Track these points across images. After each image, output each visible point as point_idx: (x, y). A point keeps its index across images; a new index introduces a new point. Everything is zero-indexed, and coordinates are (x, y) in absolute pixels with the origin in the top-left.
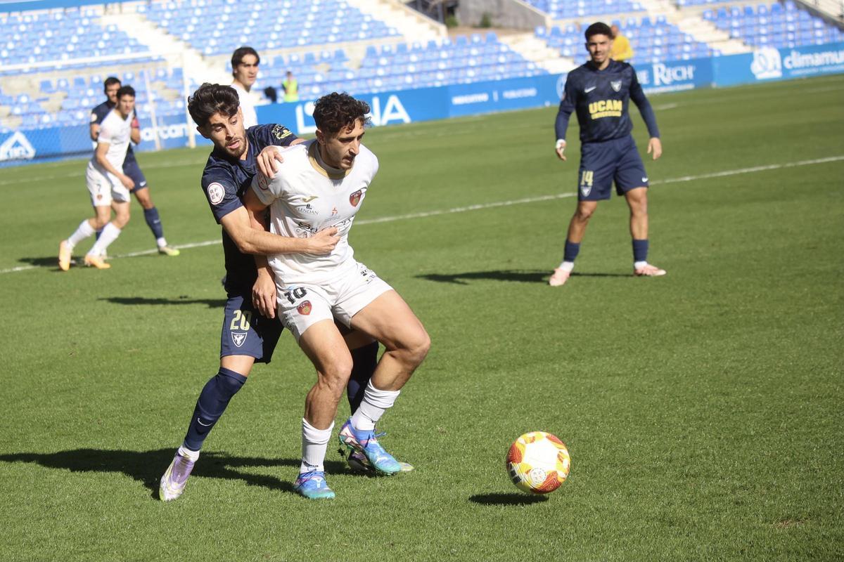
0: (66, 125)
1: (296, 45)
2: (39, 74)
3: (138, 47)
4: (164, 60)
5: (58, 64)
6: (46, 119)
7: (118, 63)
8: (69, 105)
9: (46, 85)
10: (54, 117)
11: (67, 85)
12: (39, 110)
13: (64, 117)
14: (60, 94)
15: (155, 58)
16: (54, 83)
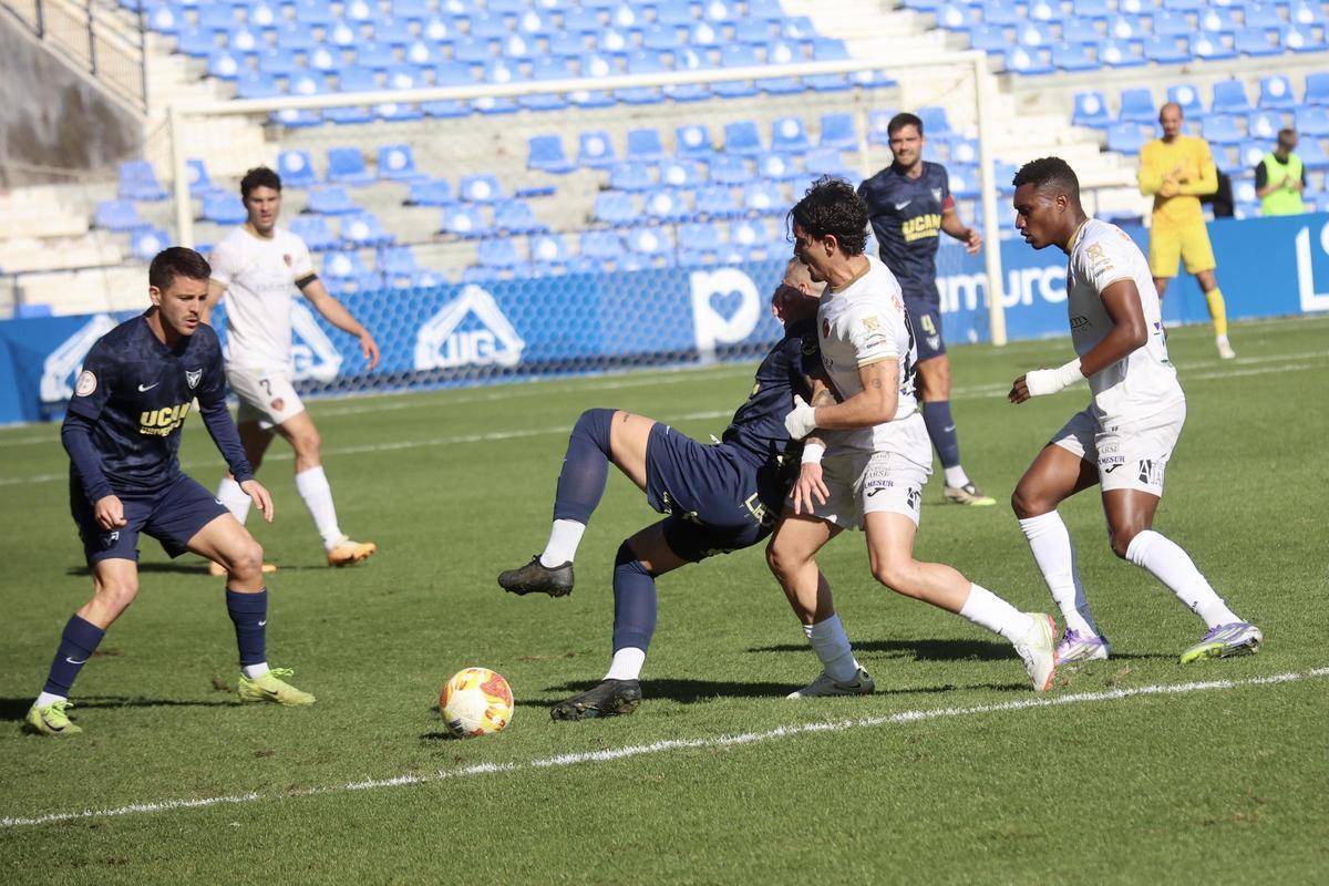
0: (609, 268)
1: (1280, 49)
2: (524, 115)
3: (811, 45)
4: (890, 84)
5: (580, 88)
6: (547, 250)
7: (756, 89)
8: (616, 209)
9: (544, 150)
10: (572, 244)
11: (608, 152)
12: (530, 224)
13: (601, 246)
14: (586, 179)
15: (866, 78)
16: (570, 146)
